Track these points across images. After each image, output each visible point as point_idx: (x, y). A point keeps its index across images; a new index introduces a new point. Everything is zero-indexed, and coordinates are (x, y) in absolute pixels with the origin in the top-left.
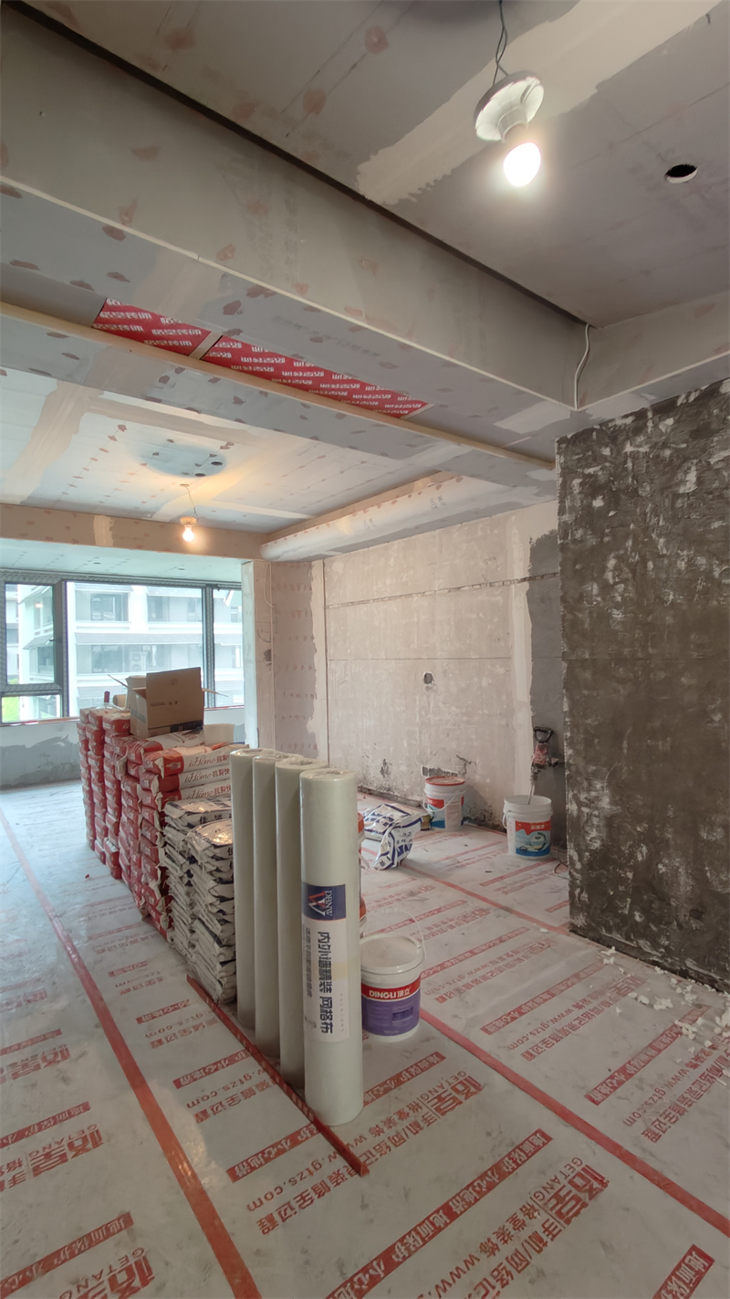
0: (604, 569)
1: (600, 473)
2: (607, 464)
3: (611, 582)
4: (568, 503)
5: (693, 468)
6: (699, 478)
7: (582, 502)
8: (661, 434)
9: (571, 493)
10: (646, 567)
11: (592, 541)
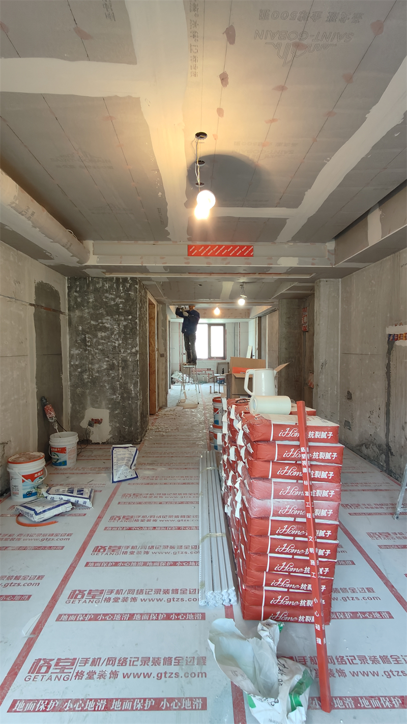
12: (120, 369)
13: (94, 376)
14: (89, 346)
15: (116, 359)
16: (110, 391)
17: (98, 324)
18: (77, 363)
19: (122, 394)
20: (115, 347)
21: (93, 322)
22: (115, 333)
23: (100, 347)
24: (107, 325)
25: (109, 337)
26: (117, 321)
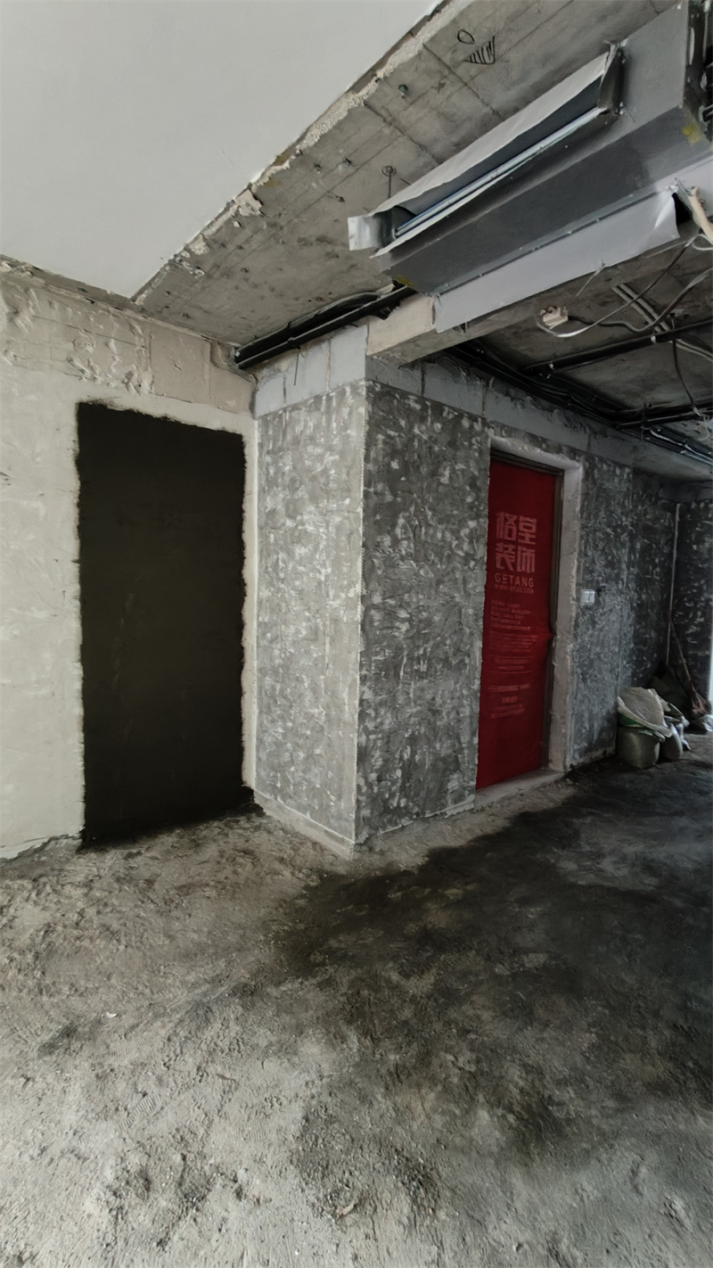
0: (394, 525)
1: (397, 439)
2: (403, 435)
3: (399, 537)
4: (373, 454)
5: (448, 468)
6: (450, 476)
7: (384, 458)
8: (434, 432)
9: (375, 445)
10: (421, 531)
11: (389, 498)
12: (328, 640)
13: (288, 654)
14: (283, 581)
15: (321, 617)
16: (309, 696)
17: (297, 526)
18: (266, 620)
19: (328, 707)
20: (320, 583)
21: (289, 523)
22: (321, 546)
23: (297, 583)
24: (310, 528)
25: (311, 559)
26: (326, 515)
